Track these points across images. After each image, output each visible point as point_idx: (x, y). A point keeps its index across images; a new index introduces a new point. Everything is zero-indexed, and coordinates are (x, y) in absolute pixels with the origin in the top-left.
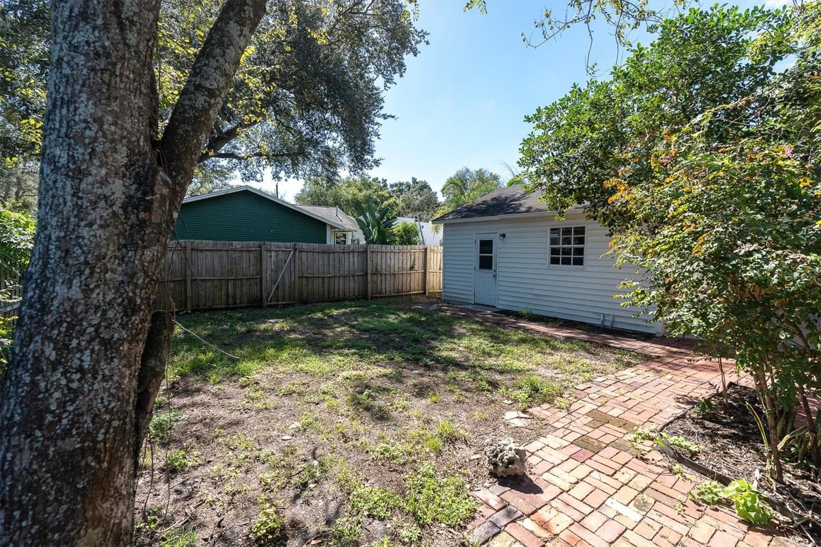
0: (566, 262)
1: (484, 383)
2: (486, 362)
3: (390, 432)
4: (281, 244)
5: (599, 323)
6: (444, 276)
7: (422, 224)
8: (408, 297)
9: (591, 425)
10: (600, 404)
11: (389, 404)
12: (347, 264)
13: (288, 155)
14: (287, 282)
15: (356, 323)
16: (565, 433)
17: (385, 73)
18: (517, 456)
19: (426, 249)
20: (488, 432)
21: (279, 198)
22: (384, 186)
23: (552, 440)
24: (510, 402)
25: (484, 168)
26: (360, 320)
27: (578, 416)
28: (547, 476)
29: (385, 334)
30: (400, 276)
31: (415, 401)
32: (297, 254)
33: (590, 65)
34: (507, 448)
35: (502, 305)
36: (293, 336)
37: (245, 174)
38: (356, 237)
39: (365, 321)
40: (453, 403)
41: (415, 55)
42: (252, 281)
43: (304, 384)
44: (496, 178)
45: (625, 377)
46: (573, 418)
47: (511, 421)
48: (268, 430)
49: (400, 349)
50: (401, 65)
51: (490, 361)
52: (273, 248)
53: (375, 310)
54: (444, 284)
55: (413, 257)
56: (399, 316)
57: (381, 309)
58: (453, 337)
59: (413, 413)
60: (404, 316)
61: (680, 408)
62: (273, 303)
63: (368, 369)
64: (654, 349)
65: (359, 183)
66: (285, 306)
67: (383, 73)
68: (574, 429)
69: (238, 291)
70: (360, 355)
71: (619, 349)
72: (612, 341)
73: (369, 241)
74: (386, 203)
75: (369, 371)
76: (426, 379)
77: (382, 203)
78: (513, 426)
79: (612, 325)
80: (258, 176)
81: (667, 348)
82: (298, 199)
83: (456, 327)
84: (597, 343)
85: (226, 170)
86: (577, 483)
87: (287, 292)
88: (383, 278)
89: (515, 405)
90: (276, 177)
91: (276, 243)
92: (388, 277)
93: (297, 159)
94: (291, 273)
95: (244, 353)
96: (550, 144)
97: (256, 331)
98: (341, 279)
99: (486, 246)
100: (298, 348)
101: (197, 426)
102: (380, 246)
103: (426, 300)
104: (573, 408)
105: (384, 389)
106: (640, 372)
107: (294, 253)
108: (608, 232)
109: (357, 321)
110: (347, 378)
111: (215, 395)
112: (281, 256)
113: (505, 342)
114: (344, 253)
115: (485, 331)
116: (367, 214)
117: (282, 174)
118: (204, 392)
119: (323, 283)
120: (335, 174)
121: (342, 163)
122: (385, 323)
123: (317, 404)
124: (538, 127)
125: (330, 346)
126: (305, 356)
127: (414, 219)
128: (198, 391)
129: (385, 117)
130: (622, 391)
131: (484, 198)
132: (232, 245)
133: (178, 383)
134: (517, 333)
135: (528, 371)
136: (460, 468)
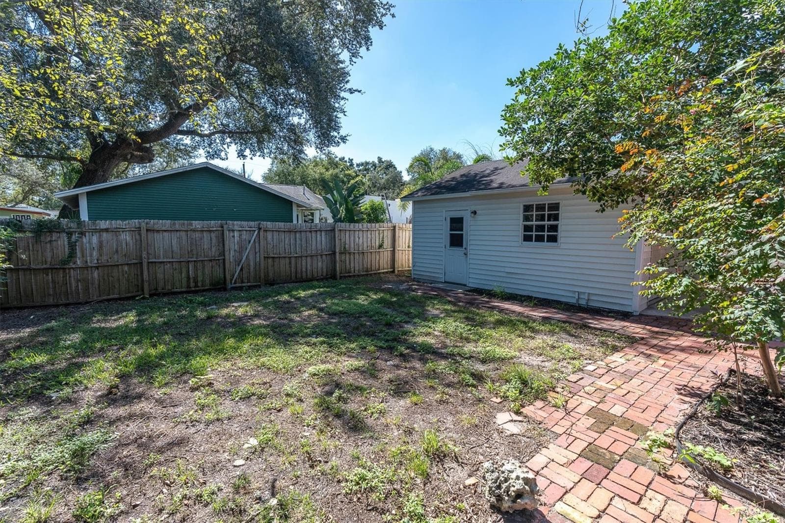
0: (540, 239)
1: (468, 377)
2: (465, 349)
3: (366, 448)
4: (245, 223)
5: (574, 301)
6: (413, 254)
7: (389, 202)
8: (377, 276)
9: (596, 429)
10: (598, 400)
11: (363, 408)
12: (314, 243)
13: (253, 133)
14: (252, 264)
15: (325, 305)
16: (570, 441)
17: (350, 47)
18: (527, 487)
19: (395, 227)
20: (480, 443)
21: (246, 177)
22: (350, 165)
23: (554, 451)
24: (499, 400)
25: (448, 147)
26: (329, 302)
27: (578, 416)
28: (560, 507)
29: (355, 318)
30: (369, 254)
31: (392, 401)
32: (262, 233)
33: (582, 21)
34: (513, 476)
35: (473, 283)
36: (257, 322)
37: (209, 152)
38: (323, 216)
39: (333, 303)
40: (435, 403)
41: (381, 28)
42: (214, 263)
43: (265, 383)
44: (459, 157)
45: (616, 364)
46: (574, 420)
47: (505, 426)
48: (218, 451)
49: (372, 335)
50: (367, 39)
51: (469, 348)
52: (236, 228)
53: (343, 291)
54: (413, 262)
55: (381, 235)
56: (369, 297)
57: (351, 289)
58: (426, 319)
59: (391, 419)
60: (375, 297)
61: (685, 402)
62: (238, 285)
63: (338, 361)
64: (636, 329)
65: (325, 163)
66: (250, 288)
67: (348, 47)
68: (577, 435)
69: (200, 273)
70: (328, 344)
71: (600, 329)
72: (590, 321)
73: (337, 220)
74: (352, 182)
75: (339, 365)
76: (403, 373)
77: (349, 182)
78: (509, 433)
79: (587, 303)
80: (223, 154)
81: (648, 327)
82: (266, 178)
83: (429, 308)
84: (576, 324)
85: (190, 149)
86: (599, 516)
87: (252, 274)
88: (352, 256)
89: (505, 403)
90: (241, 155)
91: (239, 223)
92: (357, 256)
93: (263, 137)
94: (256, 253)
95: (200, 345)
96: (538, 109)
97: (217, 317)
98: (309, 259)
99: (457, 223)
100: (260, 338)
101: (130, 447)
102: (348, 224)
103: (395, 279)
104: (570, 406)
105: (357, 388)
106: (629, 357)
107: (259, 232)
108: (599, 207)
109: (325, 303)
110: (315, 375)
111: (160, 402)
112: (245, 236)
113: (482, 324)
114: (311, 232)
115: (459, 311)
116: (335, 192)
117: (247, 152)
118: (147, 399)
119: (290, 263)
120: (301, 152)
121: (308, 141)
122: (355, 305)
123: (279, 411)
124: (521, 92)
125: (296, 334)
126: (268, 347)
127: (380, 197)
128: (139, 397)
129: (351, 91)
130: (619, 383)
131: (453, 175)
132: (191, 225)
133: (117, 387)
134: (492, 314)
135: (512, 358)
136: (454, 499)
